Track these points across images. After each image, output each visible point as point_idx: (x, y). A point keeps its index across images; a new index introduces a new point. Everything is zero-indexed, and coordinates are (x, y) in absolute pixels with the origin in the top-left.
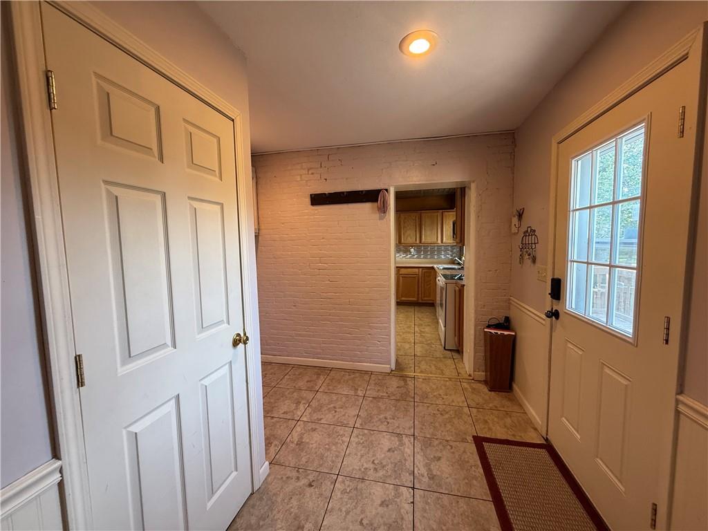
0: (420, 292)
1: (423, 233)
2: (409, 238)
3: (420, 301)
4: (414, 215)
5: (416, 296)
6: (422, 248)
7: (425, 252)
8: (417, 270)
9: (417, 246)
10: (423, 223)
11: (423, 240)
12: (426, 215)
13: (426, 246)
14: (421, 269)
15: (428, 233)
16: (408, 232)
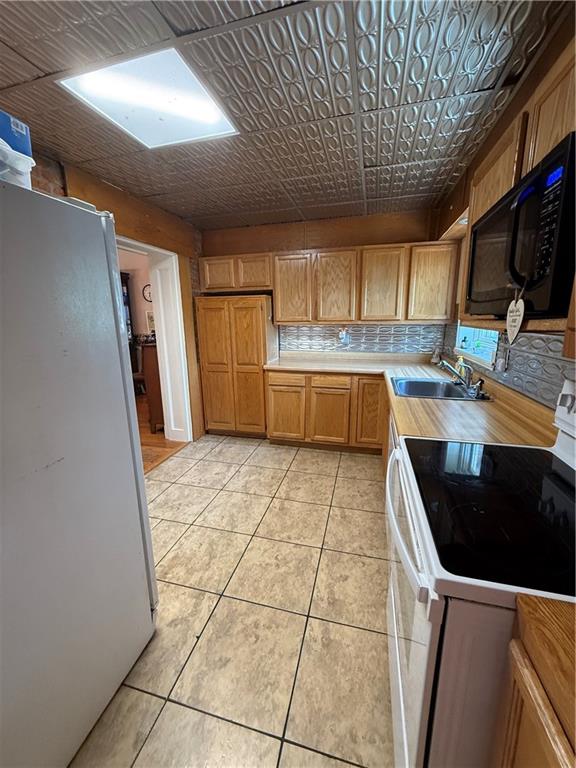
0: (353, 426)
1: (366, 297)
2: (335, 309)
3: (353, 443)
4: (348, 257)
5: (345, 434)
6: (362, 329)
7: (370, 337)
8: (347, 379)
9: (354, 326)
10: (366, 273)
11: (365, 314)
12: (373, 255)
13: (372, 324)
14: (356, 378)
15: (377, 297)
16: (333, 297)
